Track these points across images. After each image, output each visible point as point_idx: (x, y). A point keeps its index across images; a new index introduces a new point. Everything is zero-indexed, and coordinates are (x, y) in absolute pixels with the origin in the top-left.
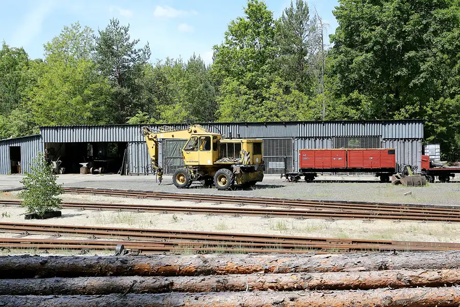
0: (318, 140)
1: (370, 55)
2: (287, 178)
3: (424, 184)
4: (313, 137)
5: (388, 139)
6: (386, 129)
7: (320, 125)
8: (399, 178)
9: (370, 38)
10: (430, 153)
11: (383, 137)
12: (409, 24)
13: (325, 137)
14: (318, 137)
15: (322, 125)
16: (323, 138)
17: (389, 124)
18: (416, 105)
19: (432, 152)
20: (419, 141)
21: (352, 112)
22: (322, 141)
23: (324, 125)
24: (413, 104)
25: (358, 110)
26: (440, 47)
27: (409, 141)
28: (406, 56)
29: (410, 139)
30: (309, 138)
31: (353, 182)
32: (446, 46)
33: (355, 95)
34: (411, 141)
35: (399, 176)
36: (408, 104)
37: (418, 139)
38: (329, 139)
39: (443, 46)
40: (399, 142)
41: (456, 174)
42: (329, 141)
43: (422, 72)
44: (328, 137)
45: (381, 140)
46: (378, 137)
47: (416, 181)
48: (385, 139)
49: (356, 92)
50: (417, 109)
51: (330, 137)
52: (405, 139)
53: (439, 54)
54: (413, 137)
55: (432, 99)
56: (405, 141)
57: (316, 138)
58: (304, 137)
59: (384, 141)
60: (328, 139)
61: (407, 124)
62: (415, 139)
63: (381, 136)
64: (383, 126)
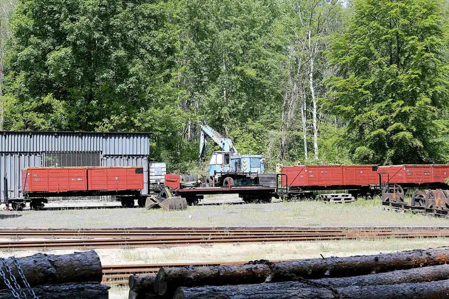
0: (23, 156)
1: (69, 50)
2: (7, 206)
3: (185, 208)
4: (17, 153)
5: (109, 155)
6: (108, 144)
7: (26, 136)
8: (155, 202)
9: (72, 31)
10: (156, 172)
11: (104, 153)
12: (117, 18)
13: (33, 153)
14: (24, 152)
15: (29, 136)
16: (30, 153)
17: (111, 138)
18: (122, 115)
19: (158, 172)
20: (145, 158)
21: (39, 120)
22: (29, 157)
23: (31, 137)
24: (118, 114)
25: (47, 118)
26: (149, 47)
27: (133, 158)
28: (113, 55)
29: (135, 155)
30: (12, 153)
31: (99, 208)
32: (156, 47)
33: (47, 99)
34: (136, 158)
35: (155, 199)
36: (114, 114)
37: (143, 156)
38: (38, 155)
39: (152, 47)
40: (122, 160)
41: (205, 196)
42: (38, 158)
43: (131, 76)
44: (37, 152)
45: (101, 156)
46: (97, 153)
47: (178, 204)
48: (105, 156)
49: (50, 95)
50: (124, 120)
51: (39, 153)
52: (129, 156)
53: (148, 55)
54: (139, 153)
55: (143, 109)
56: (129, 158)
57: (21, 153)
58: (5, 152)
59: (105, 158)
60: (36, 155)
61: (132, 138)
62: (140, 156)
63: (102, 152)
64: (104, 139)
